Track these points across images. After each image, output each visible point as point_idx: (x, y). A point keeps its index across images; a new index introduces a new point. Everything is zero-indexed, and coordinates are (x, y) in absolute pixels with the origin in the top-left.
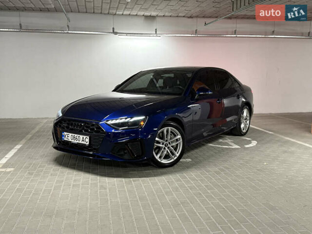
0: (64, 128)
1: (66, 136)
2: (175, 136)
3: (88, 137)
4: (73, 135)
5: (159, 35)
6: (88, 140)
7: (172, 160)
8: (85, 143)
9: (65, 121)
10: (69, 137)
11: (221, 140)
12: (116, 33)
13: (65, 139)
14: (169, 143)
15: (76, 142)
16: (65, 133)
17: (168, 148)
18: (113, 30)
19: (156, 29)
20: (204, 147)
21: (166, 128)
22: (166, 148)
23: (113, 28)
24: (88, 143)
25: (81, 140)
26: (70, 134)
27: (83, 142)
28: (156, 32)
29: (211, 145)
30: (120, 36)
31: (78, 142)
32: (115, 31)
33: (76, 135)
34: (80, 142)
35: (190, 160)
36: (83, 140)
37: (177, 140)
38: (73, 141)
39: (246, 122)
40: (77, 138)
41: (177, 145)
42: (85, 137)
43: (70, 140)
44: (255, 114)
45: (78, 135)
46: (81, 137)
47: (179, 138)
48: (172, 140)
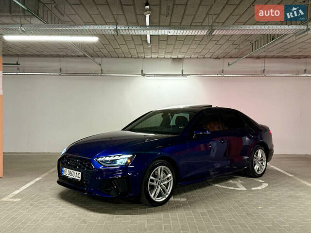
0: (64, 164)
1: (65, 171)
2: (167, 174)
3: (80, 173)
4: (70, 170)
5: (185, 76)
6: (80, 176)
7: (164, 199)
8: (78, 178)
9: (66, 158)
10: (67, 172)
11: (231, 181)
12: (144, 75)
13: (64, 174)
14: (162, 182)
15: (71, 177)
16: (64, 169)
17: (161, 186)
20: (209, 188)
21: (160, 167)
22: (159, 186)
23: (142, 71)
24: (80, 179)
26: (68, 170)
27: (76, 178)
28: (182, 73)
29: (217, 185)
30: (148, 78)
31: (72, 177)
32: (144, 73)
33: (72, 171)
34: (74, 177)
35: (185, 199)
36: (76, 175)
37: (168, 179)
38: (69, 176)
39: (262, 163)
40: (72, 173)
41: (168, 183)
42: (78, 173)
43: (67, 175)
44: (275, 155)
45: (73, 171)
46: (76, 172)
47: (170, 177)
48: (164, 179)
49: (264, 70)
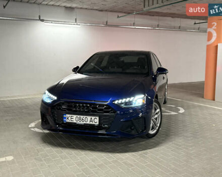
0: (64, 110)
1: (70, 118)
2: (156, 110)
3: (98, 118)
4: (79, 116)
5: (78, 24)
6: (97, 120)
8: (94, 123)
10: (73, 119)
12: (43, 20)
13: (68, 121)
15: (82, 123)
16: (68, 115)
18: (40, 18)
19: (76, 19)
23: (40, 16)
24: (98, 123)
25: (89, 121)
26: (75, 116)
27: (91, 123)
28: (76, 21)
30: (46, 24)
31: (85, 122)
33: (82, 117)
34: (88, 123)
36: (91, 120)
38: (78, 122)
40: (84, 119)
42: (93, 118)
43: (75, 122)
45: (85, 117)
46: (89, 118)
47: (159, 112)
49: (134, 23)
